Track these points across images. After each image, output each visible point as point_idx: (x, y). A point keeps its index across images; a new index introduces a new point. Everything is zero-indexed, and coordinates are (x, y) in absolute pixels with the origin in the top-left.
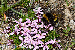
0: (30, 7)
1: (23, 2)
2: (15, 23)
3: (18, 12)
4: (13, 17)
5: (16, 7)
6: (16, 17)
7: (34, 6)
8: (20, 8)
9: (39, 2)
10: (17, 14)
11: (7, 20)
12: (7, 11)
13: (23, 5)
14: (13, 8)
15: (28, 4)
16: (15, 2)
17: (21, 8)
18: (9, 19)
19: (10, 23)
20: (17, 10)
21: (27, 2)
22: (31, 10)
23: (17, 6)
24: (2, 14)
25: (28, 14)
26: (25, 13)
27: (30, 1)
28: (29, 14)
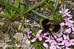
0: (55, 9)
1: (47, 2)
2: (37, 27)
3: (40, 15)
4: (35, 21)
5: (38, 9)
6: (38, 21)
7: (60, 8)
8: (43, 10)
9: (66, 3)
10: (40, 17)
11: (28, 24)
12: (27, 13)
13: (46, 6)
14: (35, 10)
15: (52, 5)
16: (36, 3)
17: (45, 10)
18: (30, 23)
19: (31, 27)
20: (39, 13)
21: (51, 3)
22: (56, 12)
23: (39, 7)
24: (21, 17)
25: (52, 18)
26: (49, 15)
27: (55, 1)
28: (54, 17)
